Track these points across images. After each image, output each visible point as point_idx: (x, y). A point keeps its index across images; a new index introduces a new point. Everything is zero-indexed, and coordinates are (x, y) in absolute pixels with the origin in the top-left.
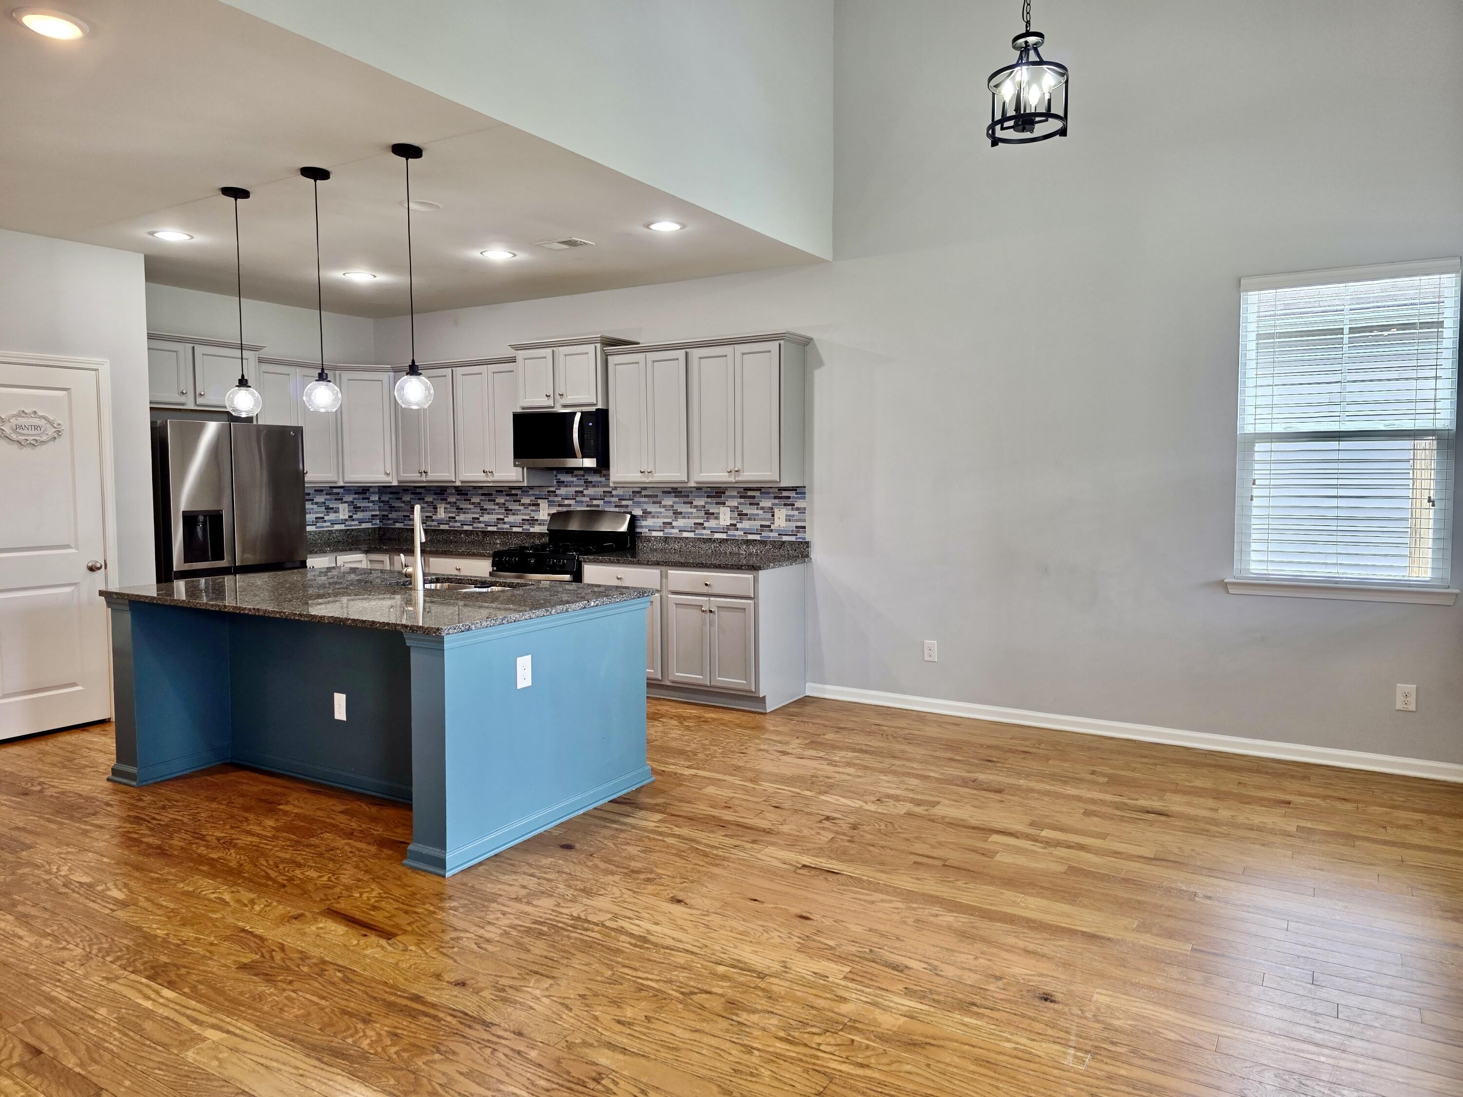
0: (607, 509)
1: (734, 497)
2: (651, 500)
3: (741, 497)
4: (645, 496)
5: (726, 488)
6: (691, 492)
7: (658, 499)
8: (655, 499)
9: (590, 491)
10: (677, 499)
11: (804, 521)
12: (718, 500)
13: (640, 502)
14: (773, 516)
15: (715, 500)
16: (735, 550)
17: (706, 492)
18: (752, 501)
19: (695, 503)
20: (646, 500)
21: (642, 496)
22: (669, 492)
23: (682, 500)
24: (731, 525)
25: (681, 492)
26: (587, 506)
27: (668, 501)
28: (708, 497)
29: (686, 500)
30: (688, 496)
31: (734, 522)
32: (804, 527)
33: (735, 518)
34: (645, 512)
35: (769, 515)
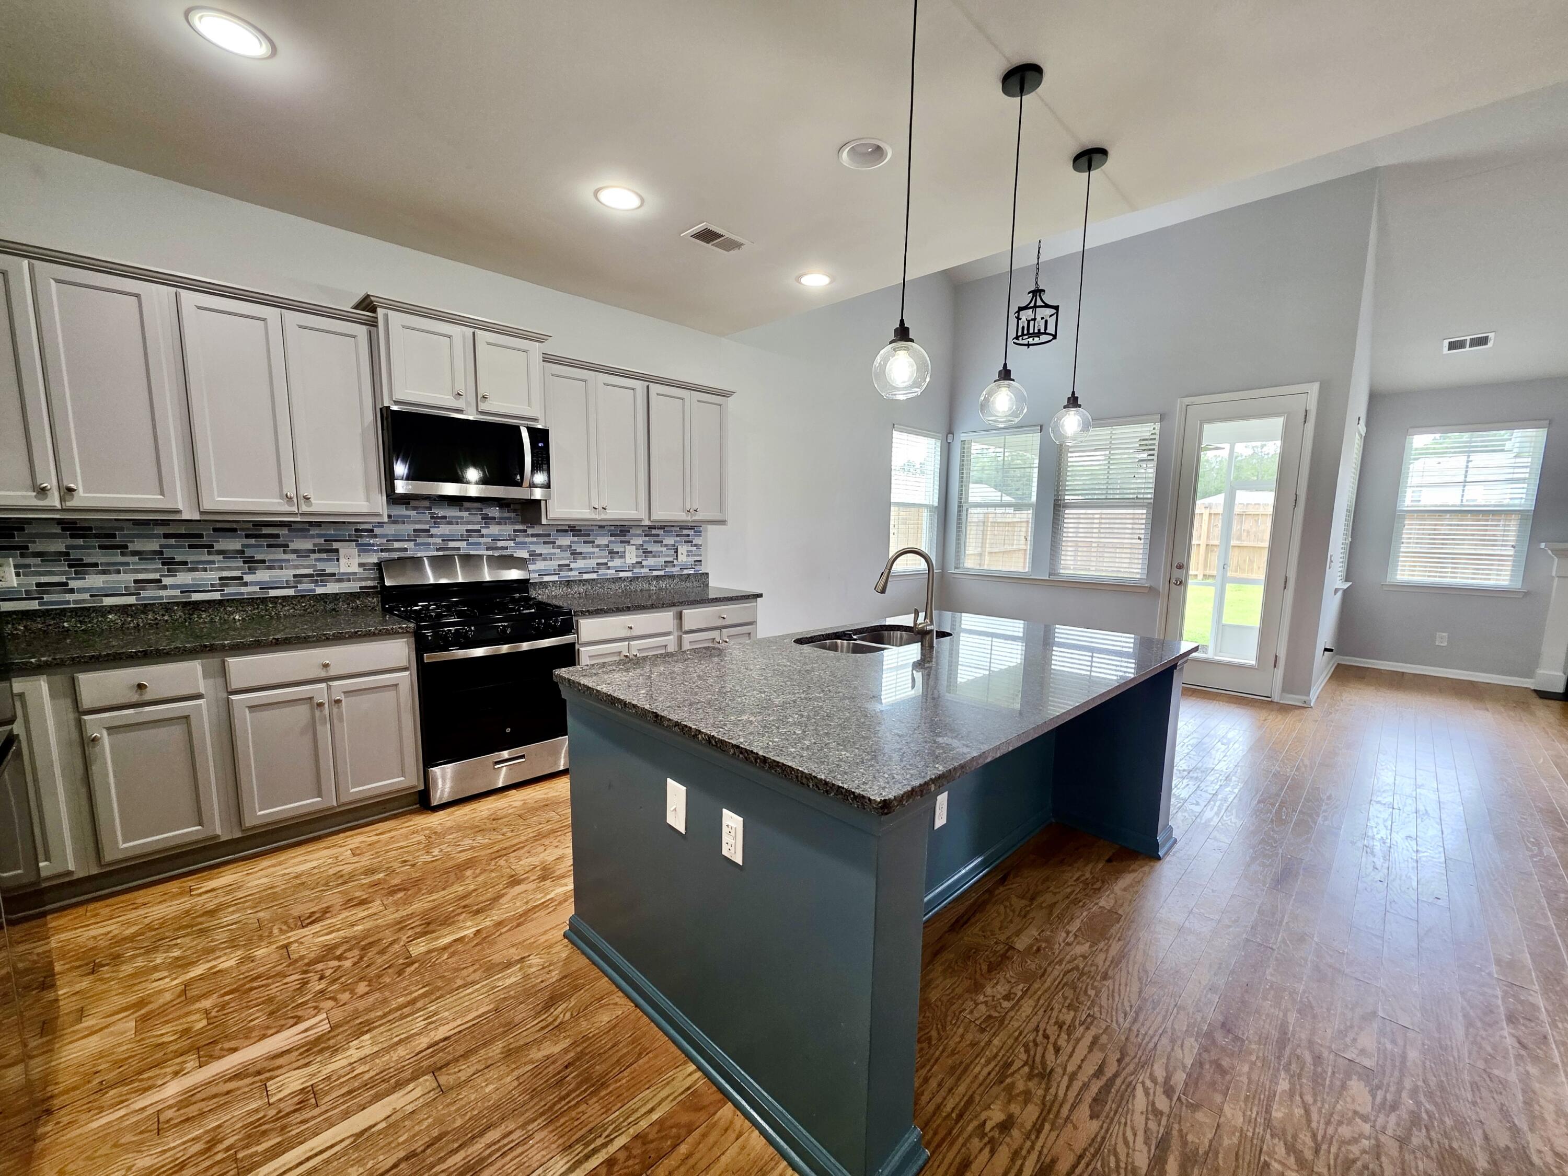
0: (472, 553)
1: (639, 535)
2: (542, 540)
3: (646, 535)
4: (533, 535)
5: (631, 526)
6: (593, 531)
7: (551, 539)
8: (546, 539)
9: (444, 529)
10: (576, 539)
11: (700, 555)
12: (623, 539)
13: (526, 543)
14: (676, 552)
15: (619, 539)
16: (646, 586)
17: (609, 531)
18: (656, 539)
19: (597, 542)
20: (534, 539)
21: (528, 536)
22: (566, 531)
23: (582, 539)
24: (637, 563)
25: (580, 531)
26: (438, 550)
27: (565, 541)
28: (611, 535)
29: (586, 539)
30: (589, 535)
31: (640, 560)
32: (700, 561)
33: (641, 556)
34: (533, 554)
35: (672, 552)
